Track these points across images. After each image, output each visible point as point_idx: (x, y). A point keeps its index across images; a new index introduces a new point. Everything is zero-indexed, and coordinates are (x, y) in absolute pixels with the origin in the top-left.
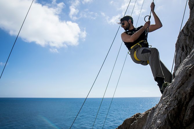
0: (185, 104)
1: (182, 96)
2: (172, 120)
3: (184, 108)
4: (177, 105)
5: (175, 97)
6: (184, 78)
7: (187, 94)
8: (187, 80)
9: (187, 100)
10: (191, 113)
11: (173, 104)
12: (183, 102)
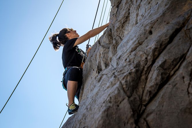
0: (145, 69)
1: (141, 59)
2: (128, 90)
3: (143, 77)
4: (135, 68)
5: (130, 61)
6: (142, 36)
7: (148, 56)
8: (146, 38)
9: (149, 63)
10: (158, 76)
11: (128, 68)
12: (142, 68)
